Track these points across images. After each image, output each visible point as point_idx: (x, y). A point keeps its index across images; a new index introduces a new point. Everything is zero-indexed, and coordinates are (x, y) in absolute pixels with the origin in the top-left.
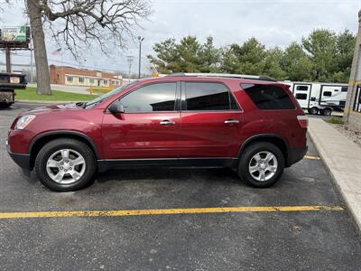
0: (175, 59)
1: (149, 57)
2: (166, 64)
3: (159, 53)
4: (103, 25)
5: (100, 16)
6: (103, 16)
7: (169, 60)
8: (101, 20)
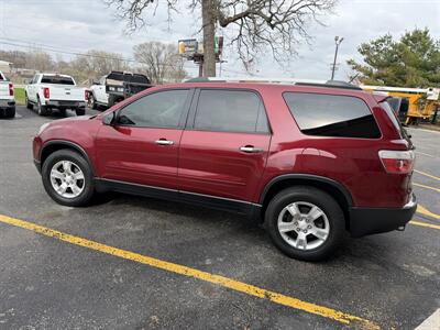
0: (390, 63)
1: (349, 63)
2: (375, 71)
3: (365, 57)
4: (273, 27)
5: (269, 15)
6: (273, 15)
7: (380, 65)
8: (270, 19)
